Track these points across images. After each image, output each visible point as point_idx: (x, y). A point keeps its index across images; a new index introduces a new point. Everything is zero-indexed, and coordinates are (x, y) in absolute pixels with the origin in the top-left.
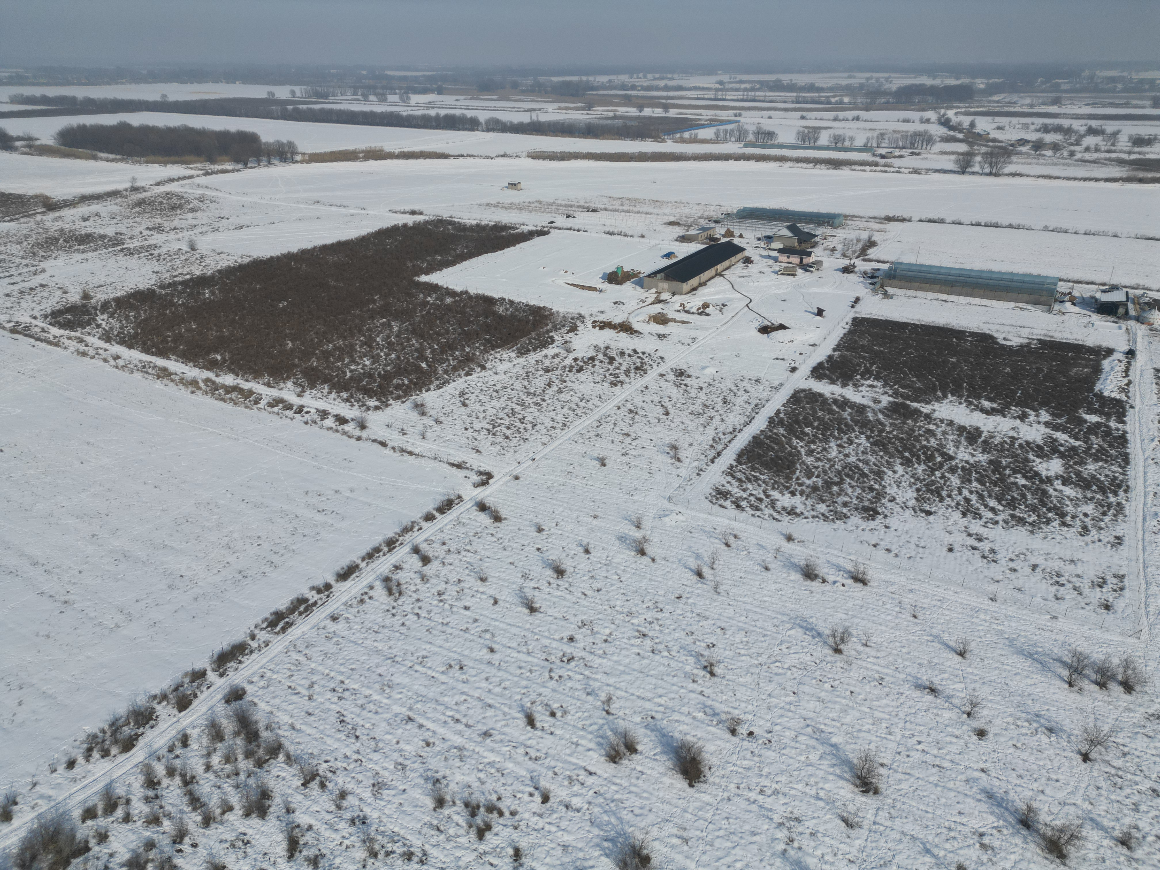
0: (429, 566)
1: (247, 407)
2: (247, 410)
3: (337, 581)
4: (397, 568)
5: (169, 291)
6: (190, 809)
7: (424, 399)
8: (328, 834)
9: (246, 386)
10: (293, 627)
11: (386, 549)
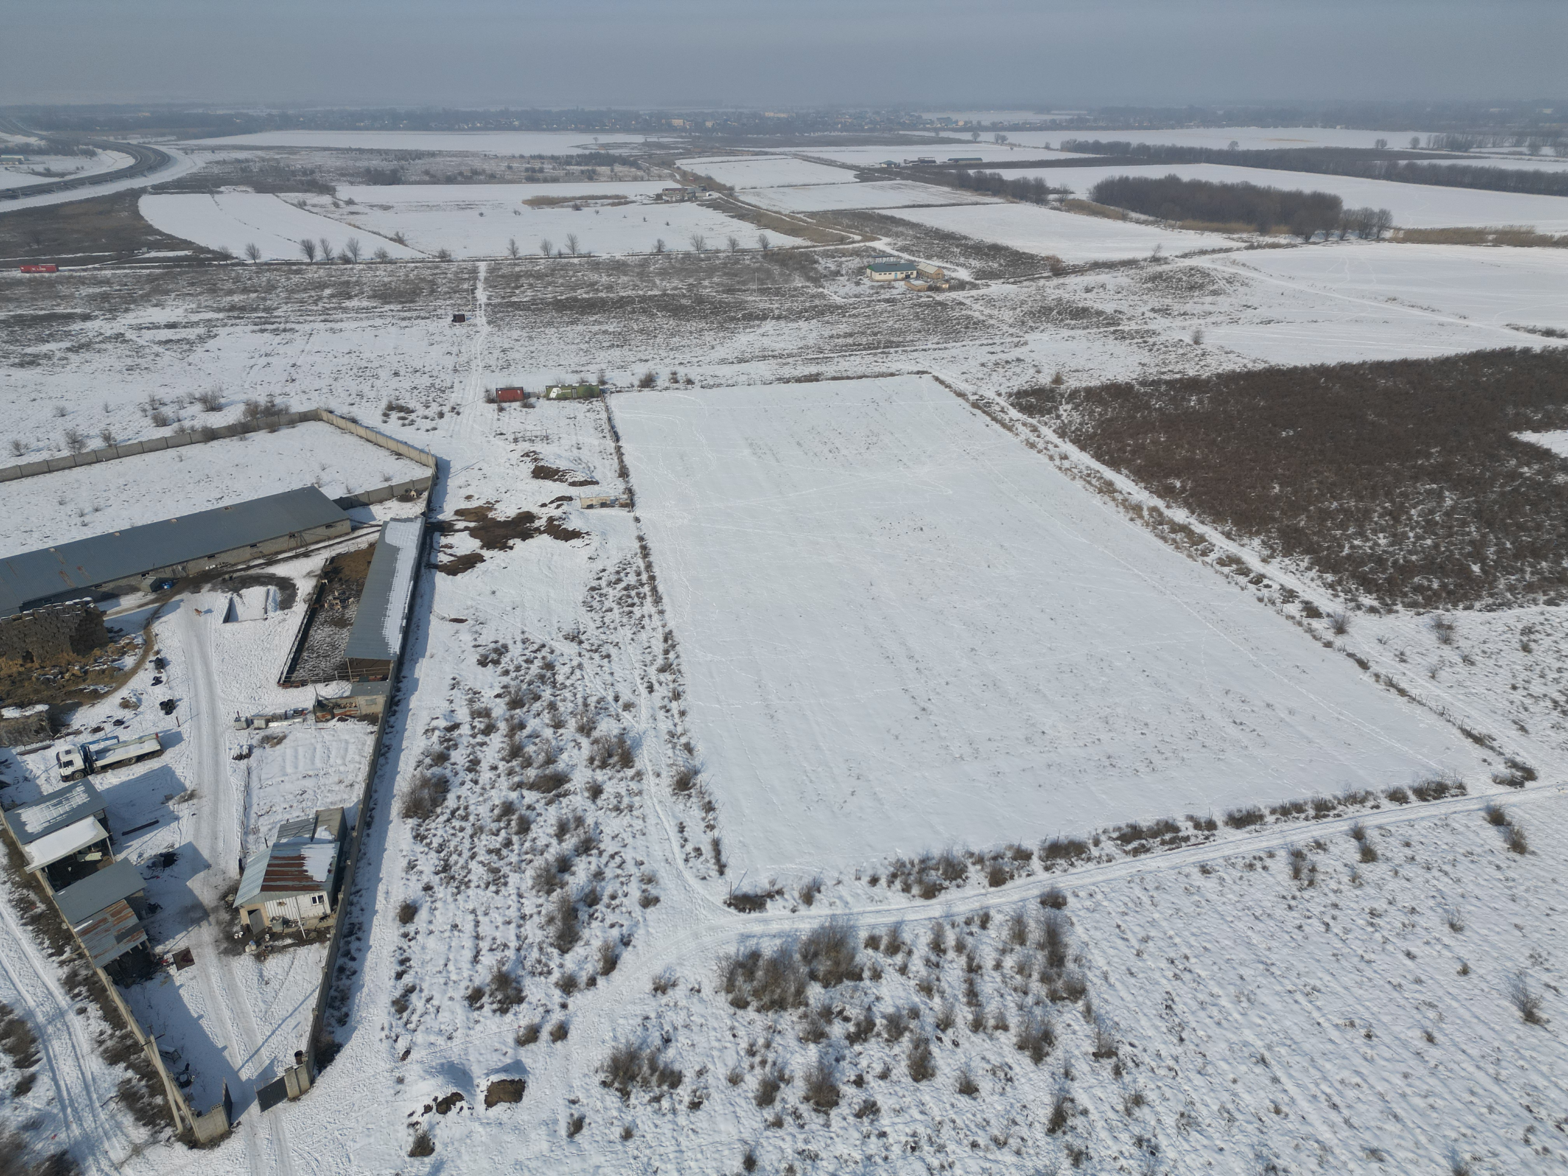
0: (1370, 866)
1: (1190, 556)
2: (1189, 561)
3: (1227, 824)
4: (1319, 845)
5: (1148, 390)
6: (965, 1000)
7: (1456, 620)
8: (1104, 1135)
9: (1199, 528)
10: (1149, 855)
11: (1312, 812)
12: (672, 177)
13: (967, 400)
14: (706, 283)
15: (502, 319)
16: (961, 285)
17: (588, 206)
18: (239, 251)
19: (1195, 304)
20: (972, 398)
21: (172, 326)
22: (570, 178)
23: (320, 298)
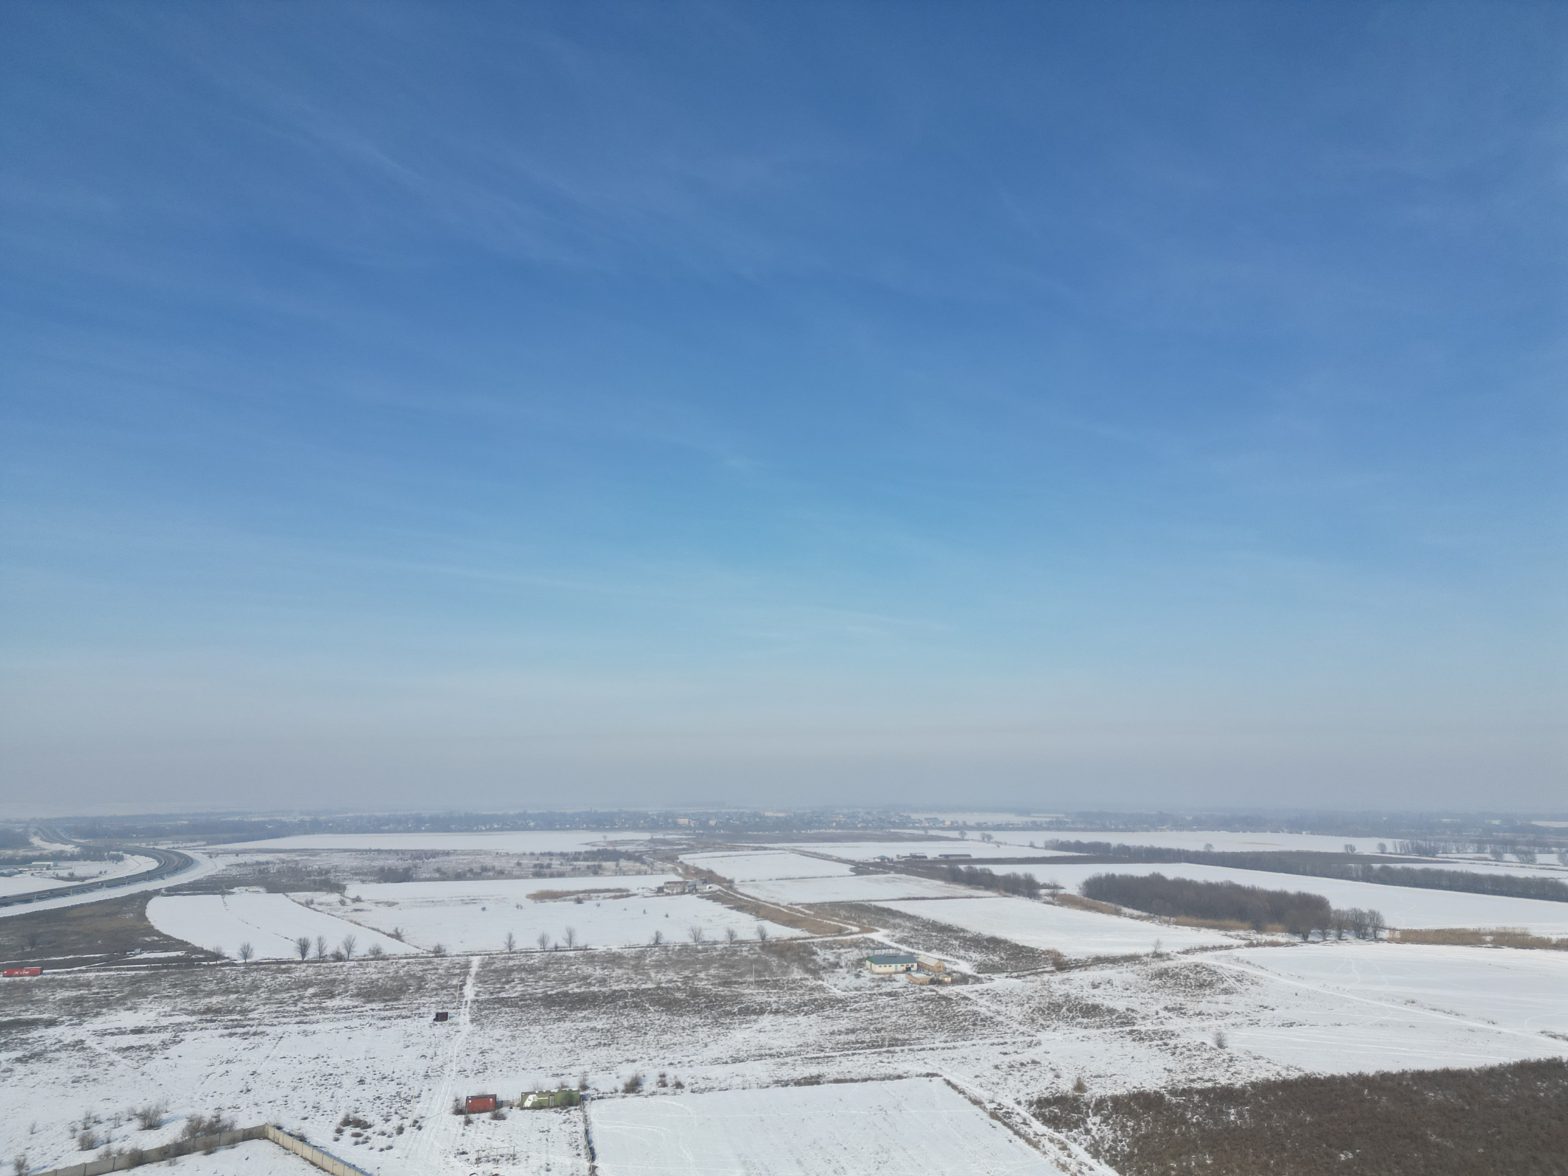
5: (1181, 1100)
12: (675, 870)
13: (984, 1109)
14: (702, 975)
15: (486, 1017)
16: (964, 979)
17: (590, 899)
18: (232, 952)
19: (1210, 1002)
20: (990, 1106)
21: (139, 1031)
22: (576, 872)
23: (301, 998)
